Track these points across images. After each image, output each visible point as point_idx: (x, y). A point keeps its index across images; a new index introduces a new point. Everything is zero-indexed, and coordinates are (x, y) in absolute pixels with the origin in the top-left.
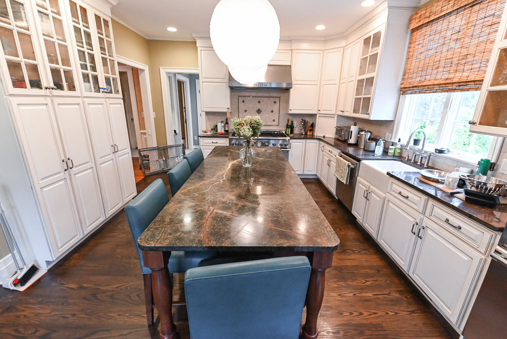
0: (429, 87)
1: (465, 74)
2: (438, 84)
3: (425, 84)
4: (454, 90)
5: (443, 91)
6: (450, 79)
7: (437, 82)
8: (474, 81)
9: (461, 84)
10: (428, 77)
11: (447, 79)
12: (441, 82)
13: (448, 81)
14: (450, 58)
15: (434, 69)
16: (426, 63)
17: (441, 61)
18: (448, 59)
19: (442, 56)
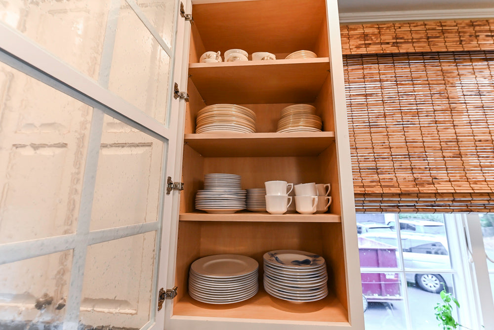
14: (488, 141)
15: (450, 157)
16: (413, 139)
17: (462, 141)
18: (480, 141)
19: (459, 133)
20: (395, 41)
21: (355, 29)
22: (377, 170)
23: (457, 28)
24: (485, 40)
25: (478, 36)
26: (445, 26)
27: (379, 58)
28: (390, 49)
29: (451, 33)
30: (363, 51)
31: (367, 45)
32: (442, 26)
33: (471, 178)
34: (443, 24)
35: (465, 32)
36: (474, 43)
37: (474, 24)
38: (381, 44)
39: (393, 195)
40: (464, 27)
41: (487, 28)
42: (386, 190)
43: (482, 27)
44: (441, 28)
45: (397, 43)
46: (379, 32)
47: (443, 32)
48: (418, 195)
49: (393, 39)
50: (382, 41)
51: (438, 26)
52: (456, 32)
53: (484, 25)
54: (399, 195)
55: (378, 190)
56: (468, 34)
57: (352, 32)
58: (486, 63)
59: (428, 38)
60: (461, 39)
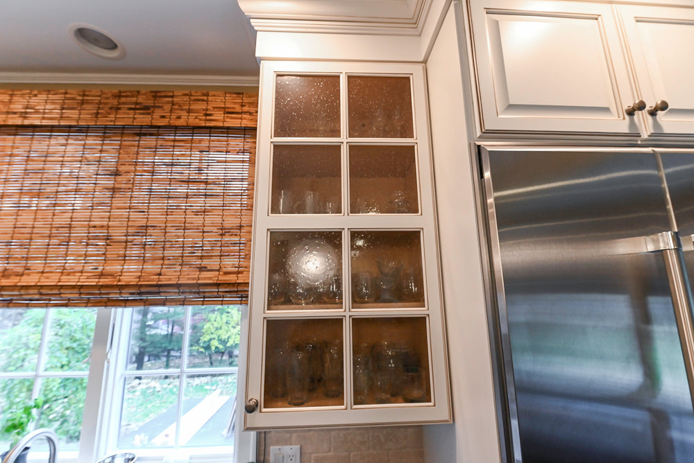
0: (43, 291)
1: (150, 268)
2: (73, 287)
3: (26, 281)
4: (125, 303)
5: (88, 303)
6: (111, 275)
7: (72, 280)
8: (178, 286)
9: (143, 290)
10: (37, 264)
11: (102, 275)
12: (84, 281)
13: (103, 281)
14: (102, 227)
15: (55, 245)
16: (23, 224)
17: (74, 227)
18: (95, 227)
19: (75, 218)
20: (23, 111)
23: (99, 98)
24: (125, 113)
25: (119, 109)
26: (87, 96)
29: (92, 103)
33: (68, 268)
34: (86, 93)
35: (106, 104)
36: (112, 117)
37: (122, 94)
40: (107, 98)
41: (134, 99)
43: (129, 99)
44: (81, 98)
46: (10, 100)
47: (82, 103)
49: (23, 108)
50: (9, 111)
51: (80, 95)
52: (96, 103)
53: (132, 96)
56: (109, 106)
58: (137, 138)
60: (100, 111)
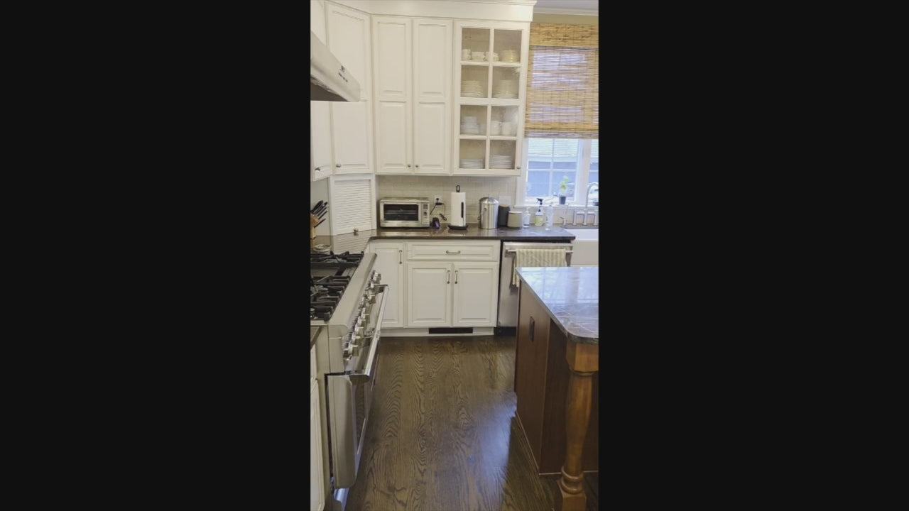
21: (543, 27)
22: (542, 116)
27: (554, 48)
28: (561, 44)
30: (545, 44)
31: (549, 39)
32: (592, 29)
38: (556, 39)
39: (548, 129)
42: (544, 127)
45: (565, 39)
48: (560, 129)
54: (551, 129)
55: (541, 127)
57: (542, 30)
59: (583, 37)
